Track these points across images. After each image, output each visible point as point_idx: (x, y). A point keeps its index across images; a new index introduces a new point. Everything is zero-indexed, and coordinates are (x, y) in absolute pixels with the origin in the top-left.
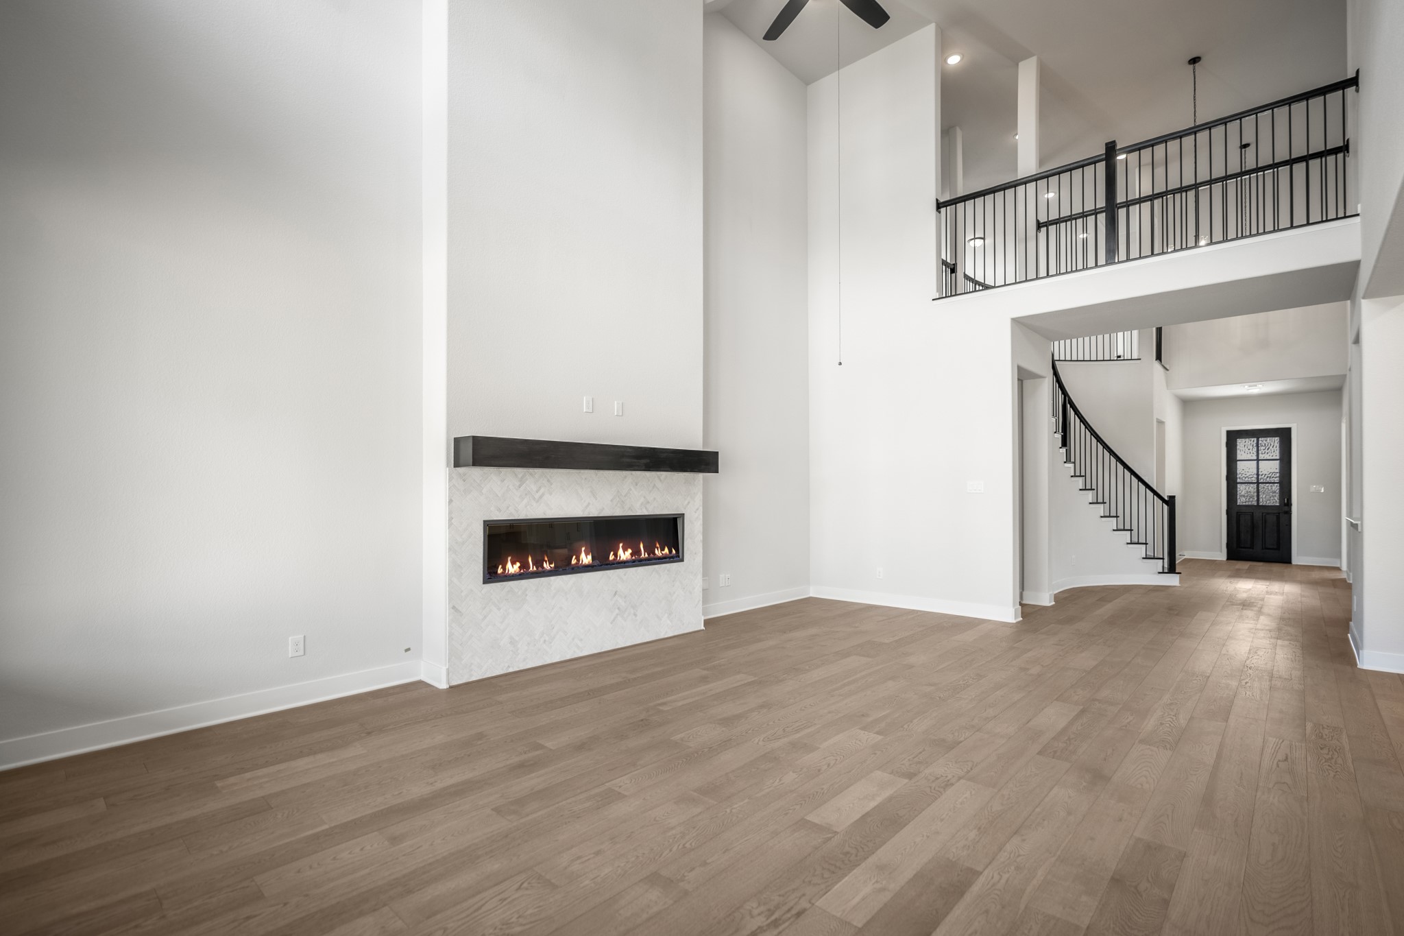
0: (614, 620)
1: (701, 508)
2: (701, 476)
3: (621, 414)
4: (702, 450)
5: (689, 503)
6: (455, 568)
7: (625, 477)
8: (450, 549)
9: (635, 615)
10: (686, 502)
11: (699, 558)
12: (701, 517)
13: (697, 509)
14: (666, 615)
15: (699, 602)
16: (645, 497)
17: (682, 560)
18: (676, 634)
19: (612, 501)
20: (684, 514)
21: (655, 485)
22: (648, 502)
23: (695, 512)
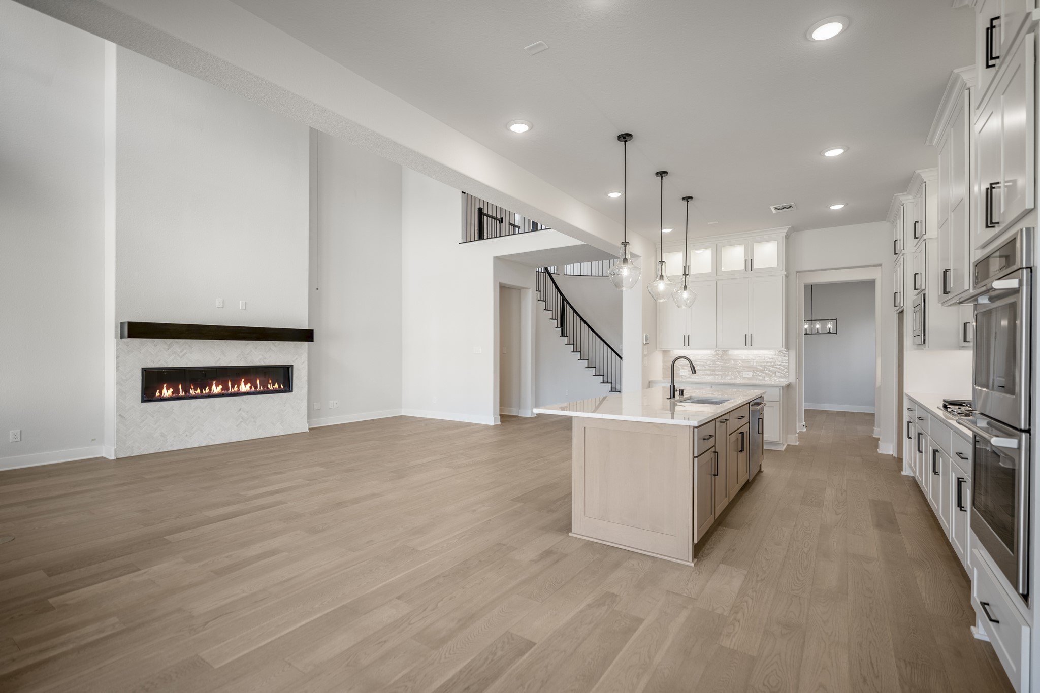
0: (239, 425)
1: (307, 362)
2: (306, 343)
3: (244, 308)
4: (307, 329)
5: (297, 359)
6: (121, 394)
7: (248, 344)
8: (117, 383)
9: (255, 422)
10: (295, 358)
11: (305, 391)
12: (307, 367)
13: (304, 362)
14: (279, 422)
15: (305, 415)
16: (262, 355)
17: (292, 392)
18: (286, 433)
19: (237, 357)
20: (293, 365)
21: (270, 348)
22: (265, 358)
23: (302, 364)
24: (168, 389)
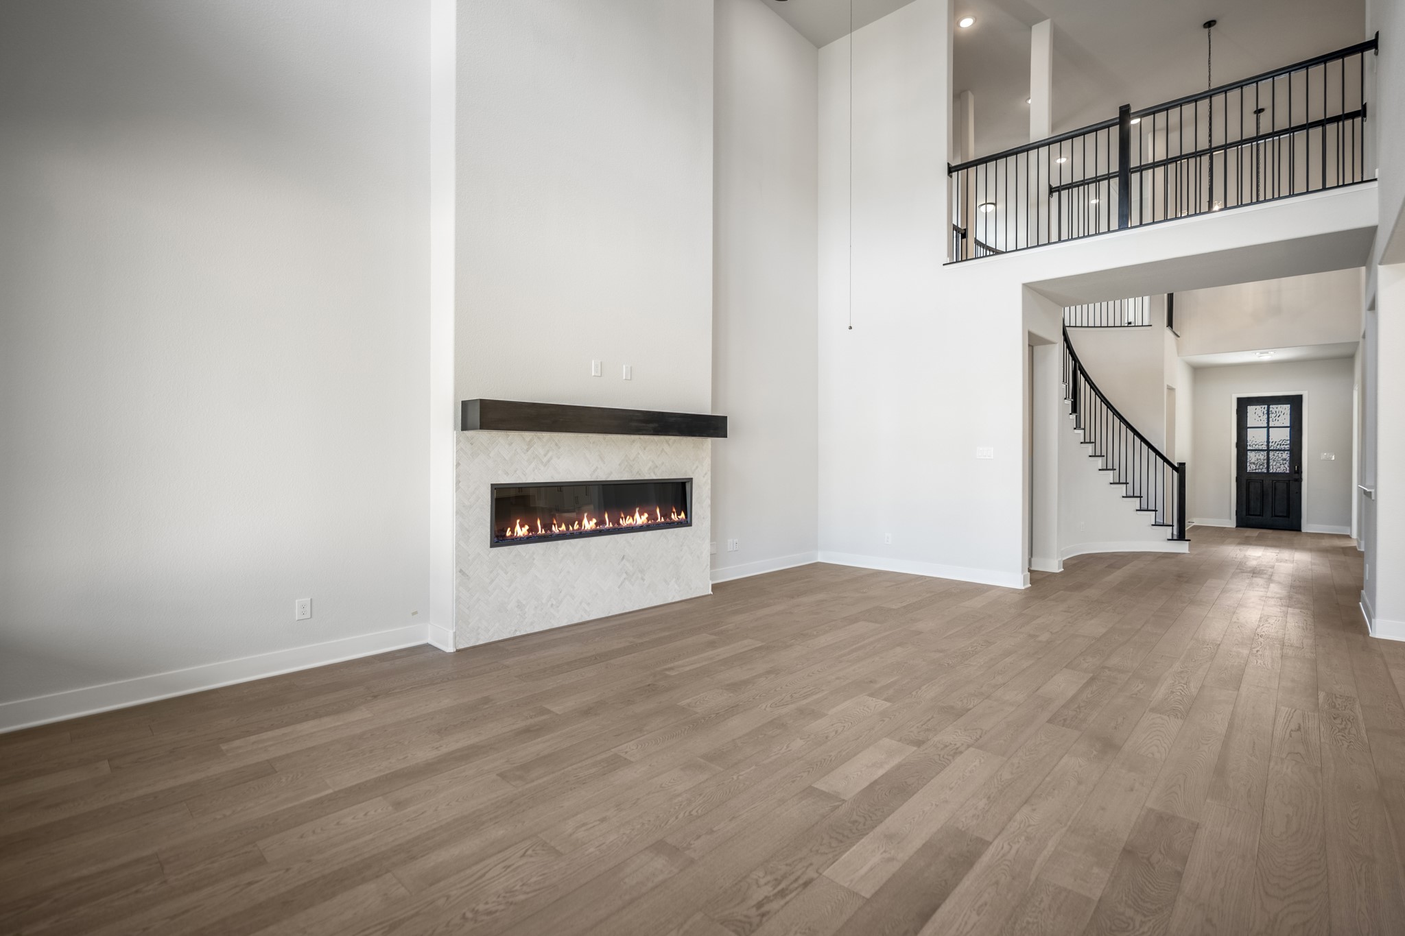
0: (621, 584)
1: (709, 473)
2: (709, 440)
3: (629, 378)
4: (710, 414)
5: (697, 467)
6: (462, 532)
7: (634, 441)
8: (457, 513)
9: (643, 579)
10: (694, 467)
11: (707, 523)
12: (709, 481)
13: (706, 474)
14: (674, 580)
15: (707, 565)
16: (653, 462)
17: (691, 525)
18: (684, 598)
19: (620, 465)
20: (692, 479)
21: (663, 449)
22: (657, 467)
23: (704, 477)
24: (522, 526)
